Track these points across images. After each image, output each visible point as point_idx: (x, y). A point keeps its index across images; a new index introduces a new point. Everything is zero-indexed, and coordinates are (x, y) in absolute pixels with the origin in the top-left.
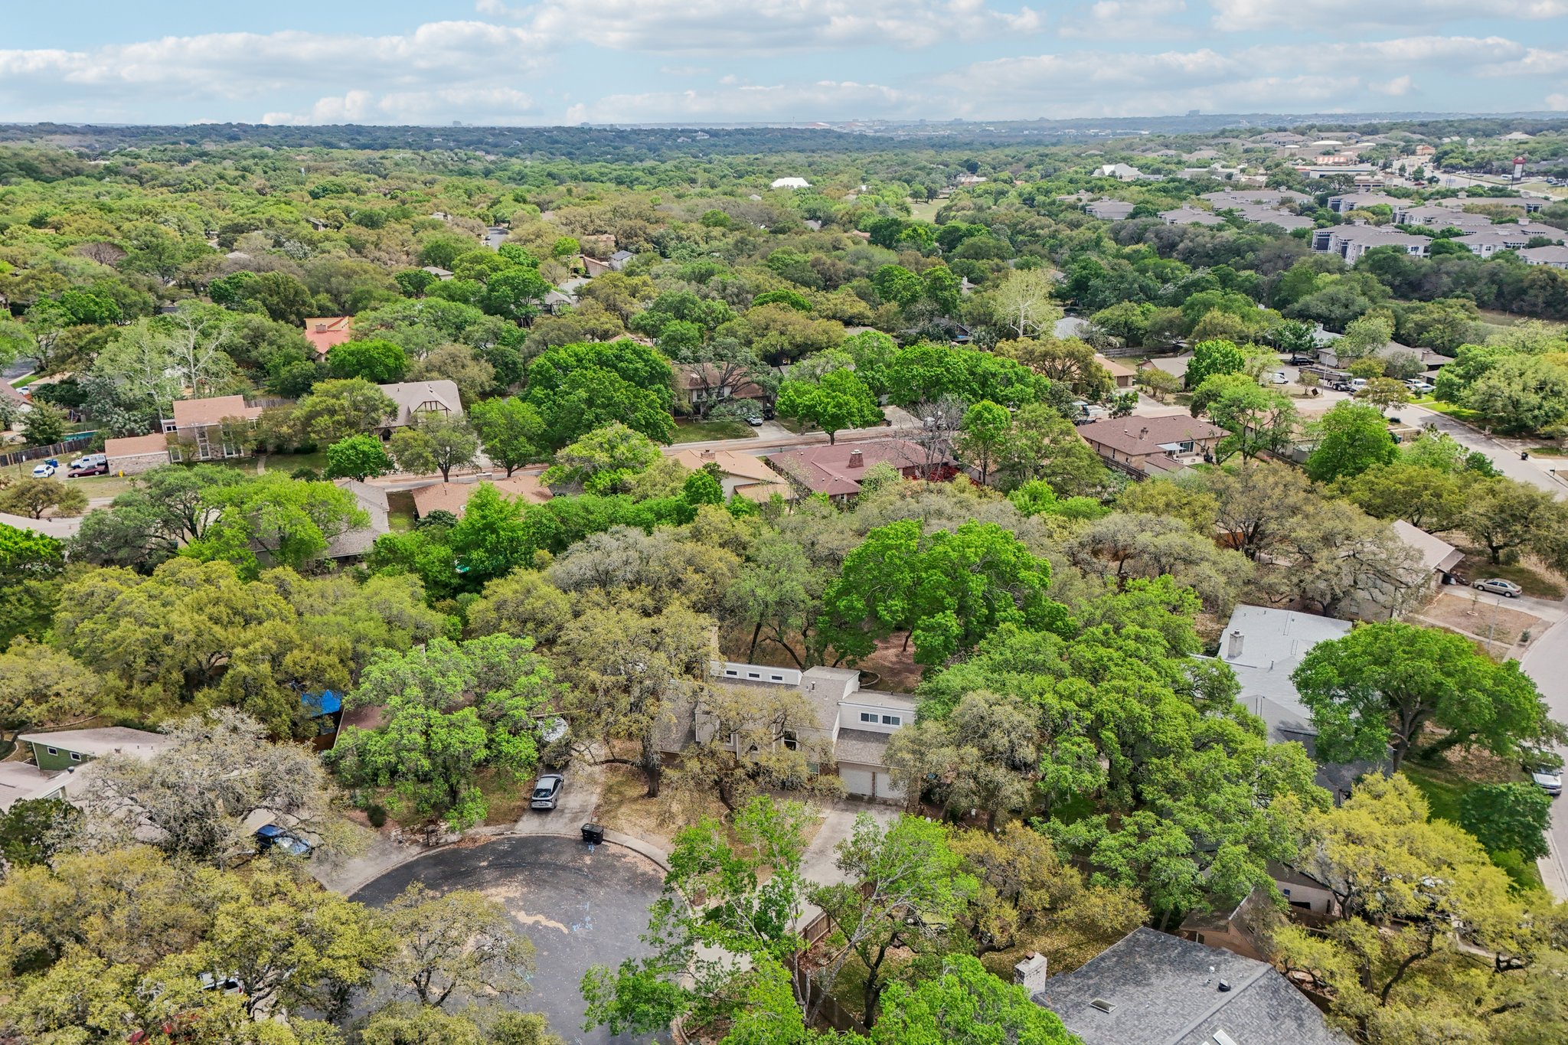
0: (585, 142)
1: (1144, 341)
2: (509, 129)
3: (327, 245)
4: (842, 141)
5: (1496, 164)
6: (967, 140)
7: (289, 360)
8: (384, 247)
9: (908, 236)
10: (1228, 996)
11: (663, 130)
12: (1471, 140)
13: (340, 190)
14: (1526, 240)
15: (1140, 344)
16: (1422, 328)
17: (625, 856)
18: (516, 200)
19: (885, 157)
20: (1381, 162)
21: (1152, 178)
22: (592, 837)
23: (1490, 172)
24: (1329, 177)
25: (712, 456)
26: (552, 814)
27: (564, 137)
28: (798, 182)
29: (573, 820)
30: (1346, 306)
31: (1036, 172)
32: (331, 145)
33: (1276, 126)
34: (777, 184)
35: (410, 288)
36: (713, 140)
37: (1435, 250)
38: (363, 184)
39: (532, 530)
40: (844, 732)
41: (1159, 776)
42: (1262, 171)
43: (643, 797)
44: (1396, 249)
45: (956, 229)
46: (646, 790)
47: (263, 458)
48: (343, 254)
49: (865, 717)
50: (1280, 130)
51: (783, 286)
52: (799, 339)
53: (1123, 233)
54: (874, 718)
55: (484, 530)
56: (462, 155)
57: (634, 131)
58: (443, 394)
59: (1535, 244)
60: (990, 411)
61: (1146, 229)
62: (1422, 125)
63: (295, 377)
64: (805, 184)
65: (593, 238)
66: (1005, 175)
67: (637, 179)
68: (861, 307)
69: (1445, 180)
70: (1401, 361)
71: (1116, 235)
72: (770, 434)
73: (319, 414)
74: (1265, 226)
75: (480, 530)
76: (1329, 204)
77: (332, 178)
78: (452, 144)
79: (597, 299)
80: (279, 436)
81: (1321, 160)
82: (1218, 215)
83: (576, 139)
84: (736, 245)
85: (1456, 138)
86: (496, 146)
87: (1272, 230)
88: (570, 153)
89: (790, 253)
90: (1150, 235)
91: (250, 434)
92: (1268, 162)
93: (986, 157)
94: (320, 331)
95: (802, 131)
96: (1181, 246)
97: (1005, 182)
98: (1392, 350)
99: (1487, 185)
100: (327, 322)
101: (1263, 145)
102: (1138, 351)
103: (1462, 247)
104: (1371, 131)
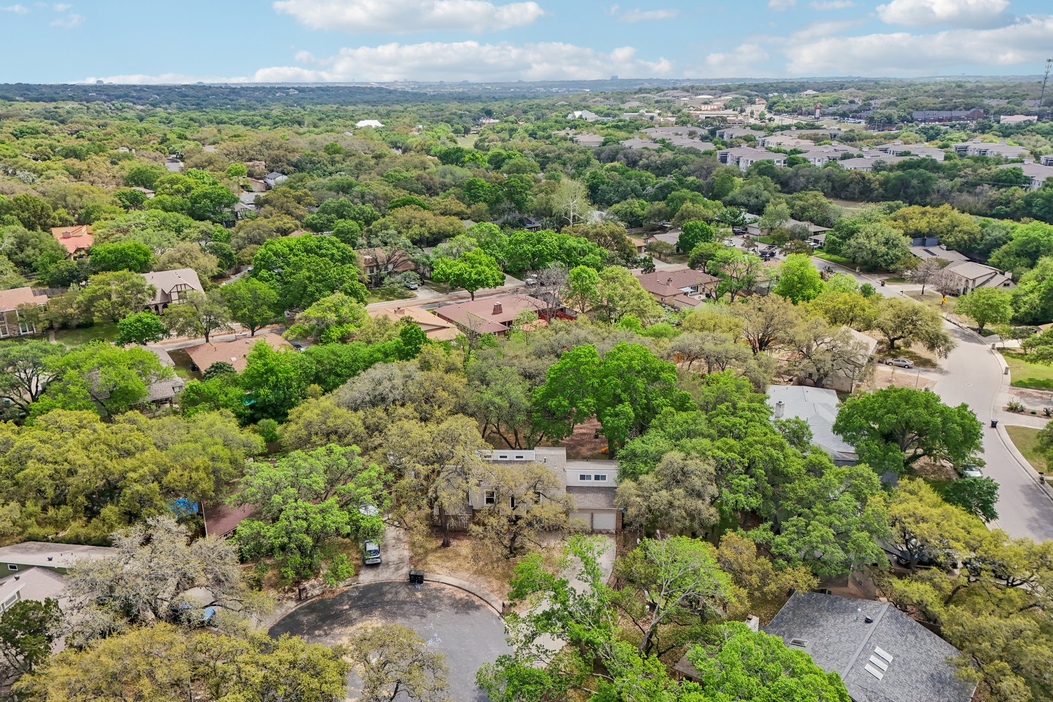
0: (208, 96)
1: (644, 224)
2: (148, 87)
3: (51, 173)
4: (392, 96)
5: (804, 109)
6: (477, 95)
7: (54, 260)
8: (96, 173)
9: (470, 159)
10: (874, 625)
11: (264, 88)
12: (785, 95)
13: (34, 132)
14: (839, 155)
15: (641, 226)
16: (804, 209)
17: (444, 589)
18: (179, 138)
19: (427, 106)
20: (739, 108)
21: (605, 119)
22: (416, 579)
23: (801, 114)
24: (713, 118)
25: (402, 312)
26: (381, 567)
27: (191, 92)
28: (375, 123)
29: (397, 569)
30: (757, 197)
31: (531, 115)
32: (10, 100)
33: (671, 86)
34: (361, 124)
35: (128, 203)
36: (301, 95)
37: (791, 163)
38: (50, 127)
39: (300, 371)
40: (569, 489)
41: (792, 495)
42: (670, 114)
43: (440, 547)
44: (769, 162)
45: (500, 154)
46: (440, 542)
47: (52, 334)
48: (66, 179)
49: (582, 477)
50: (674, 89)
51: (403, 194)
52: (434, 230)
53: (603, 155)
54: (589, 477)
55: (266, 373)
56: (118, 105)
57: (242, 88)
58: (189, 278)
59: (846, 157)
60: (586, 272)
61: (617, 153)
62: (756, 86)
63: (61, 272)
64: (380, 125)
65: (250, 164)
66: (512, 118)
67: (258, 122)
68: (462, 207)
69: (778, 120)
70: (798, 230)
71: (598, 155)
72: (424, 295)
73: (100, 298)
74: (689, 148)
75: (263, 374)
76: (717, 135)
77: (23, 123)
78: (104, 97)
79: (274, 206)
80: (65, 316)
81: (703, 107)
82: (656, 142)
83: (200, 94)
84: (356, 166)
85: (776, 94)
86: (139, 98)
87: (691, 151)
88: (198, 104)
89: (400, 172)
90: (620, 156)
91: (42, 316)
92: (672, 109)
93: (494, 106)
94: (67, 236)
95: (364, 89)
96: (641, 163)
97: (512, 123)
98: (791, 223)
99: (804, 123)
100: (69, 229)
101: (666, 98)
102: (640, 230)
103: (805, 160)
104: (727, 90)
